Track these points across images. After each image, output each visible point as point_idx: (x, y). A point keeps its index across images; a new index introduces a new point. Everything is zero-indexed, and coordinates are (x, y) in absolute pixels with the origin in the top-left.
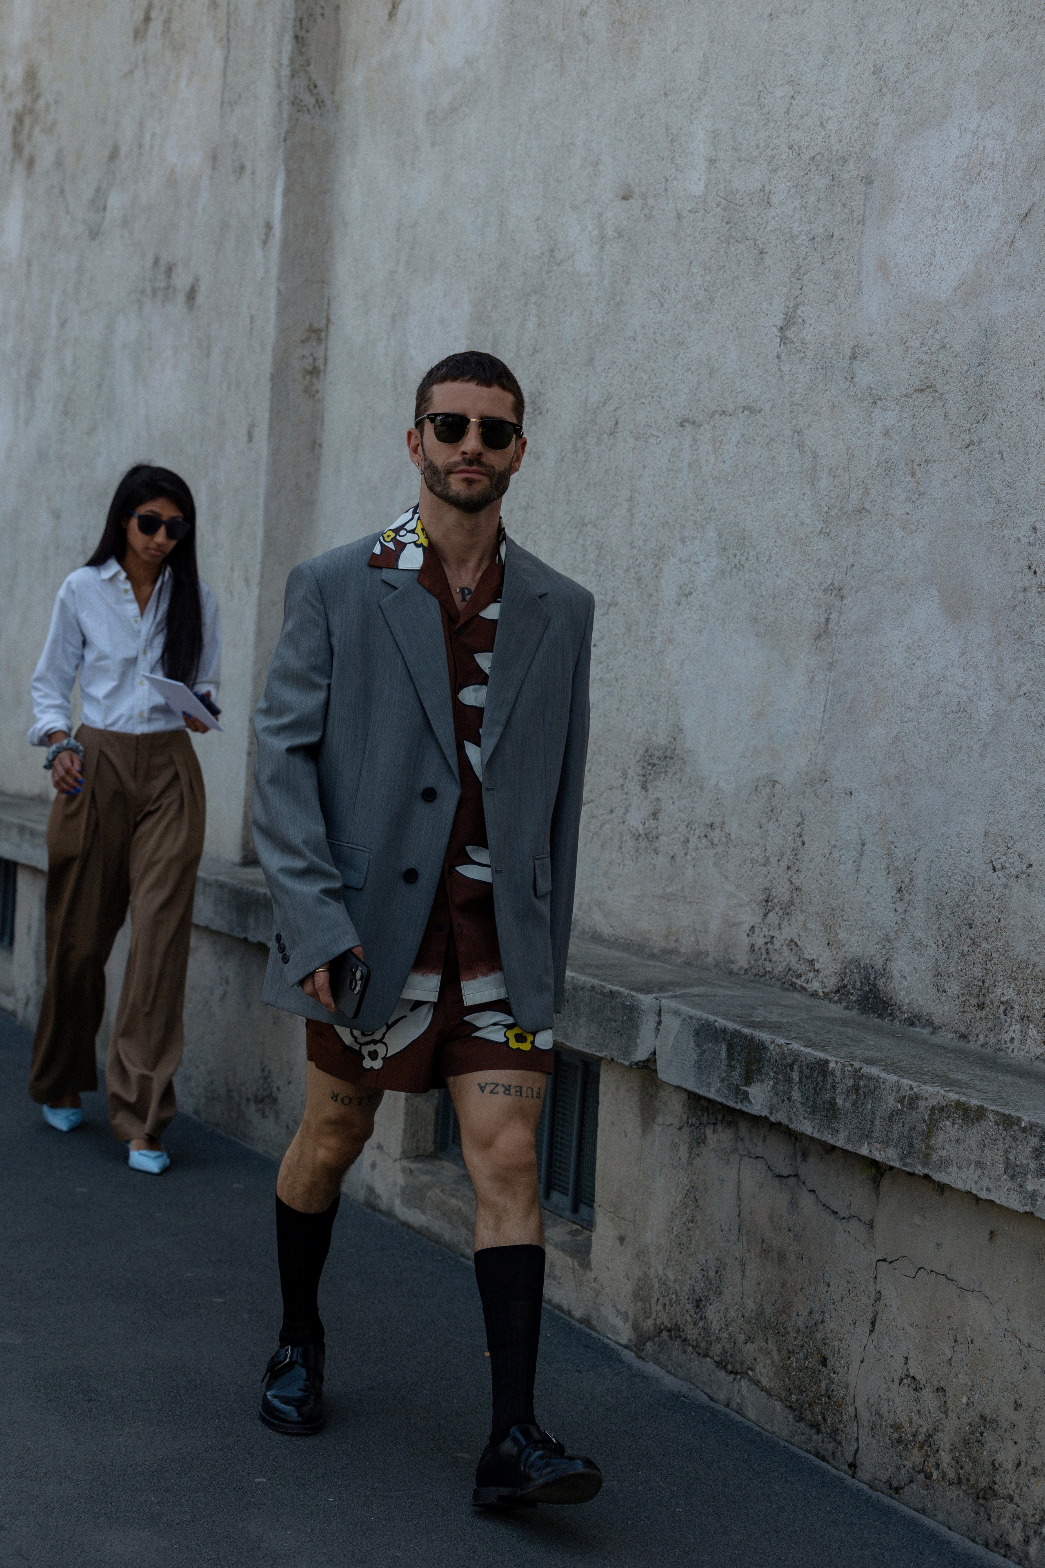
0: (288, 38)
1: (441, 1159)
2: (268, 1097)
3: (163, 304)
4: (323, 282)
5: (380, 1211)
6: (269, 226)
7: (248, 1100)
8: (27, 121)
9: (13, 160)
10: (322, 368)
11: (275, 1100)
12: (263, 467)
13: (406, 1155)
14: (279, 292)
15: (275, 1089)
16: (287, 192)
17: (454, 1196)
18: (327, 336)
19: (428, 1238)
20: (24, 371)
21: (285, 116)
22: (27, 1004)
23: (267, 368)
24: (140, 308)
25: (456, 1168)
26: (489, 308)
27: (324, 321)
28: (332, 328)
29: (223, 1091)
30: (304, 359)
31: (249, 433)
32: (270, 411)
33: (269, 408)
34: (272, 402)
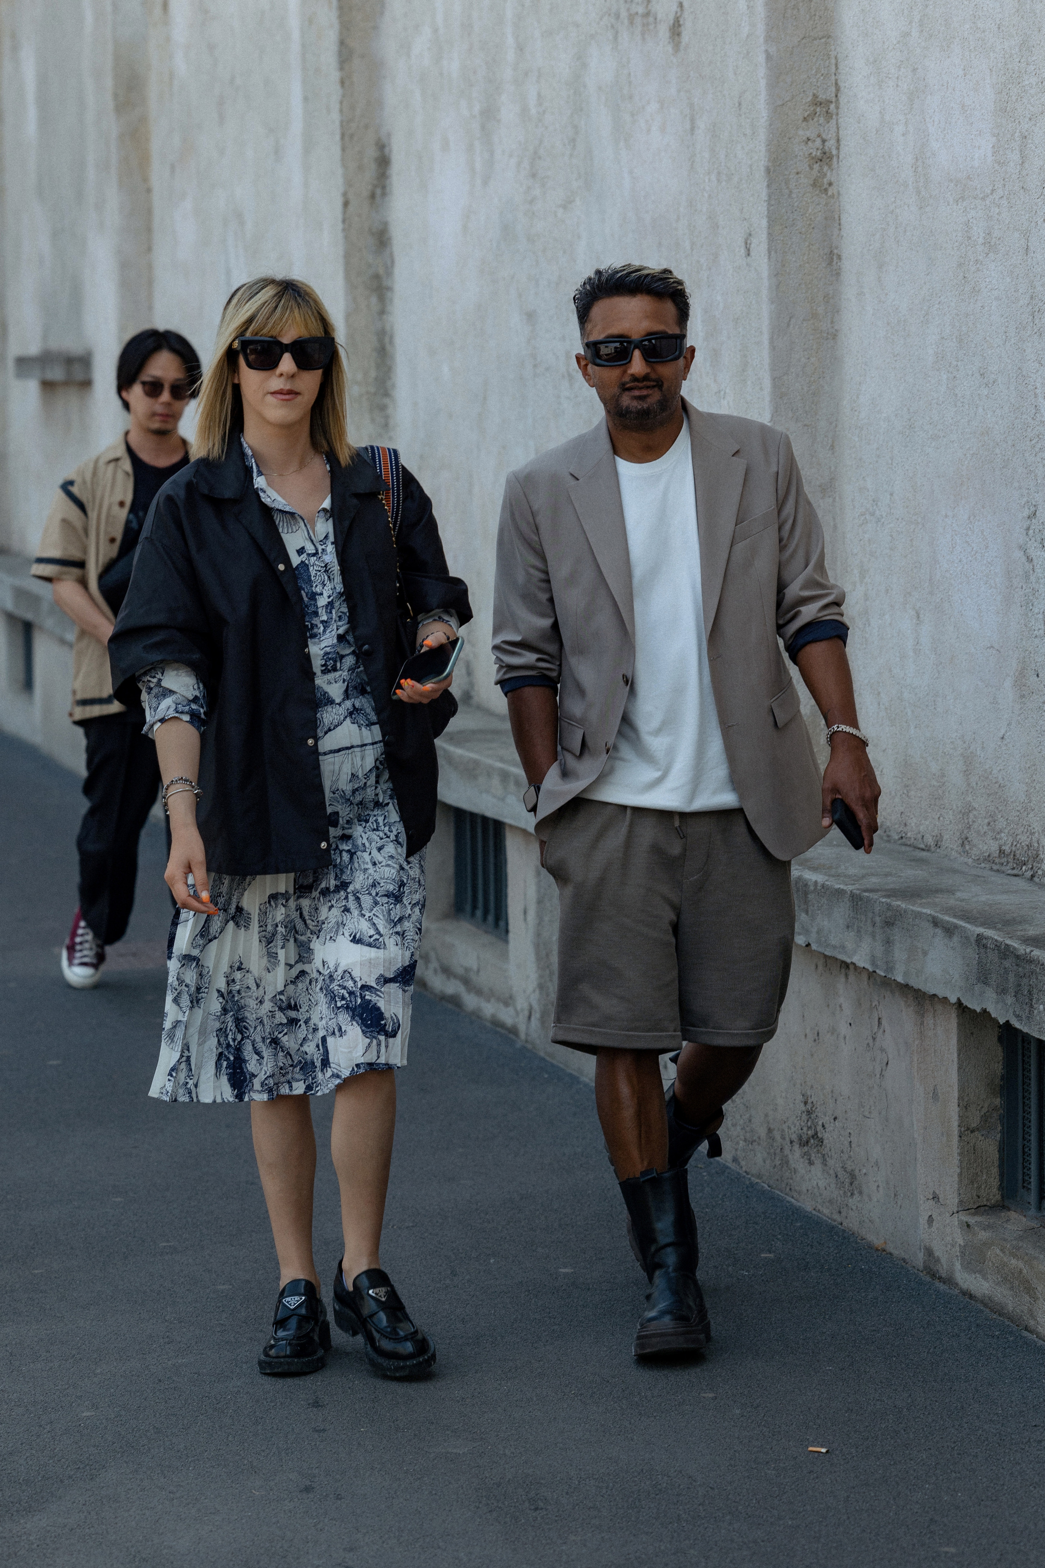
1: (1009, 1210)
2: (813, 1137)
3: (644, 39)
4: (829, 37)
5: (940, 1278)
7: (791, 1142)
10: (834, 152)
11: (821, 1141)
12: (765, 293)
13: (964, 1207)
14: (769, 57)
15: (819, 1128)
17: (1014, 1256)
18: (837, 108)
19: (992, 1310)
20: (477, 108)
22: (529, 1017)
23: (761, 158)
24: (616, 38)
25: (1024, 1219)
26: (1014, 98)
27: (834, 89)
28: (843, 100)
29: (762, 1132)
30: (809, 143)
31: (746, 243)
32: (769, 217)
33: (766, 213)
34: (769, 205)
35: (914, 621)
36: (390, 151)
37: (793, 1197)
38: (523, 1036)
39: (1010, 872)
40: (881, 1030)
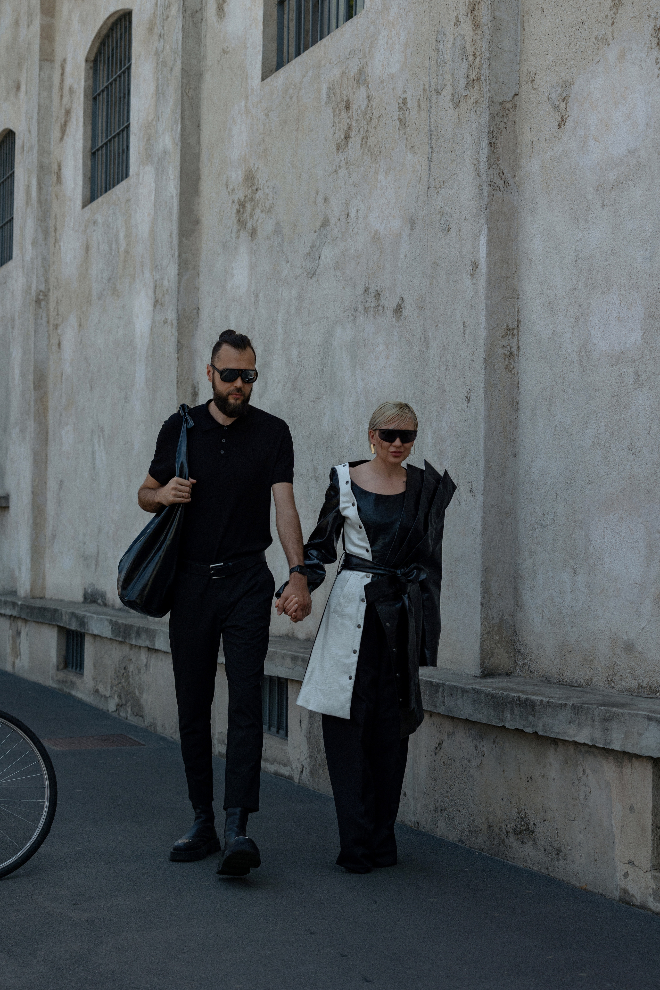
0: (484, 144)
2: (525, 830)
3: (375, 318)
4: (515, 297)
5: (634, 905)
6: (475, 265)
7: (508, 832)
8: (249, 206)
9: (239, 231)
10: (516, 353)
11: (533, 832)
12: (481, 419)
14: (487, 306)
15: (531, 825)
16: (489, 242)
18: (519, 332)
21: (486, 194)
23: (481, 355)
24: (354, 320)
27: (516, 323)
28: (522, 327)
29: (484, 827)
30: (504, 348)
31: (467, 397)
32: (485, 382)
33: (484, 380)
34: (486, 377)
35: (572, 574)
36: (199, 390)
37: (508, 860)
38: (296, 780)
39: (647, 696)
40: (585, 776)
